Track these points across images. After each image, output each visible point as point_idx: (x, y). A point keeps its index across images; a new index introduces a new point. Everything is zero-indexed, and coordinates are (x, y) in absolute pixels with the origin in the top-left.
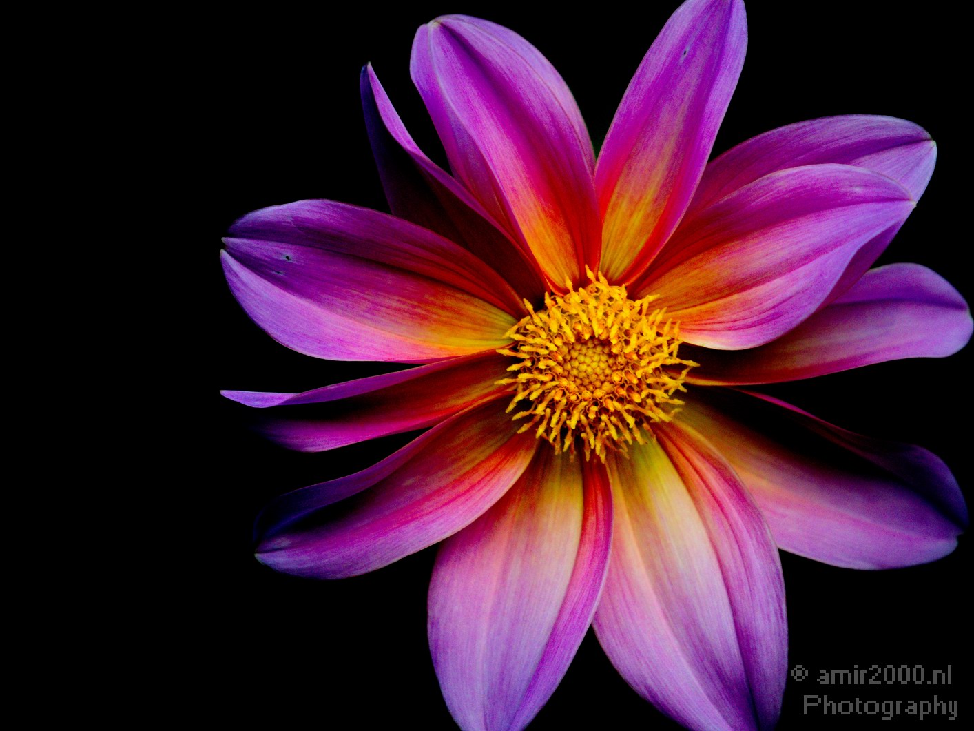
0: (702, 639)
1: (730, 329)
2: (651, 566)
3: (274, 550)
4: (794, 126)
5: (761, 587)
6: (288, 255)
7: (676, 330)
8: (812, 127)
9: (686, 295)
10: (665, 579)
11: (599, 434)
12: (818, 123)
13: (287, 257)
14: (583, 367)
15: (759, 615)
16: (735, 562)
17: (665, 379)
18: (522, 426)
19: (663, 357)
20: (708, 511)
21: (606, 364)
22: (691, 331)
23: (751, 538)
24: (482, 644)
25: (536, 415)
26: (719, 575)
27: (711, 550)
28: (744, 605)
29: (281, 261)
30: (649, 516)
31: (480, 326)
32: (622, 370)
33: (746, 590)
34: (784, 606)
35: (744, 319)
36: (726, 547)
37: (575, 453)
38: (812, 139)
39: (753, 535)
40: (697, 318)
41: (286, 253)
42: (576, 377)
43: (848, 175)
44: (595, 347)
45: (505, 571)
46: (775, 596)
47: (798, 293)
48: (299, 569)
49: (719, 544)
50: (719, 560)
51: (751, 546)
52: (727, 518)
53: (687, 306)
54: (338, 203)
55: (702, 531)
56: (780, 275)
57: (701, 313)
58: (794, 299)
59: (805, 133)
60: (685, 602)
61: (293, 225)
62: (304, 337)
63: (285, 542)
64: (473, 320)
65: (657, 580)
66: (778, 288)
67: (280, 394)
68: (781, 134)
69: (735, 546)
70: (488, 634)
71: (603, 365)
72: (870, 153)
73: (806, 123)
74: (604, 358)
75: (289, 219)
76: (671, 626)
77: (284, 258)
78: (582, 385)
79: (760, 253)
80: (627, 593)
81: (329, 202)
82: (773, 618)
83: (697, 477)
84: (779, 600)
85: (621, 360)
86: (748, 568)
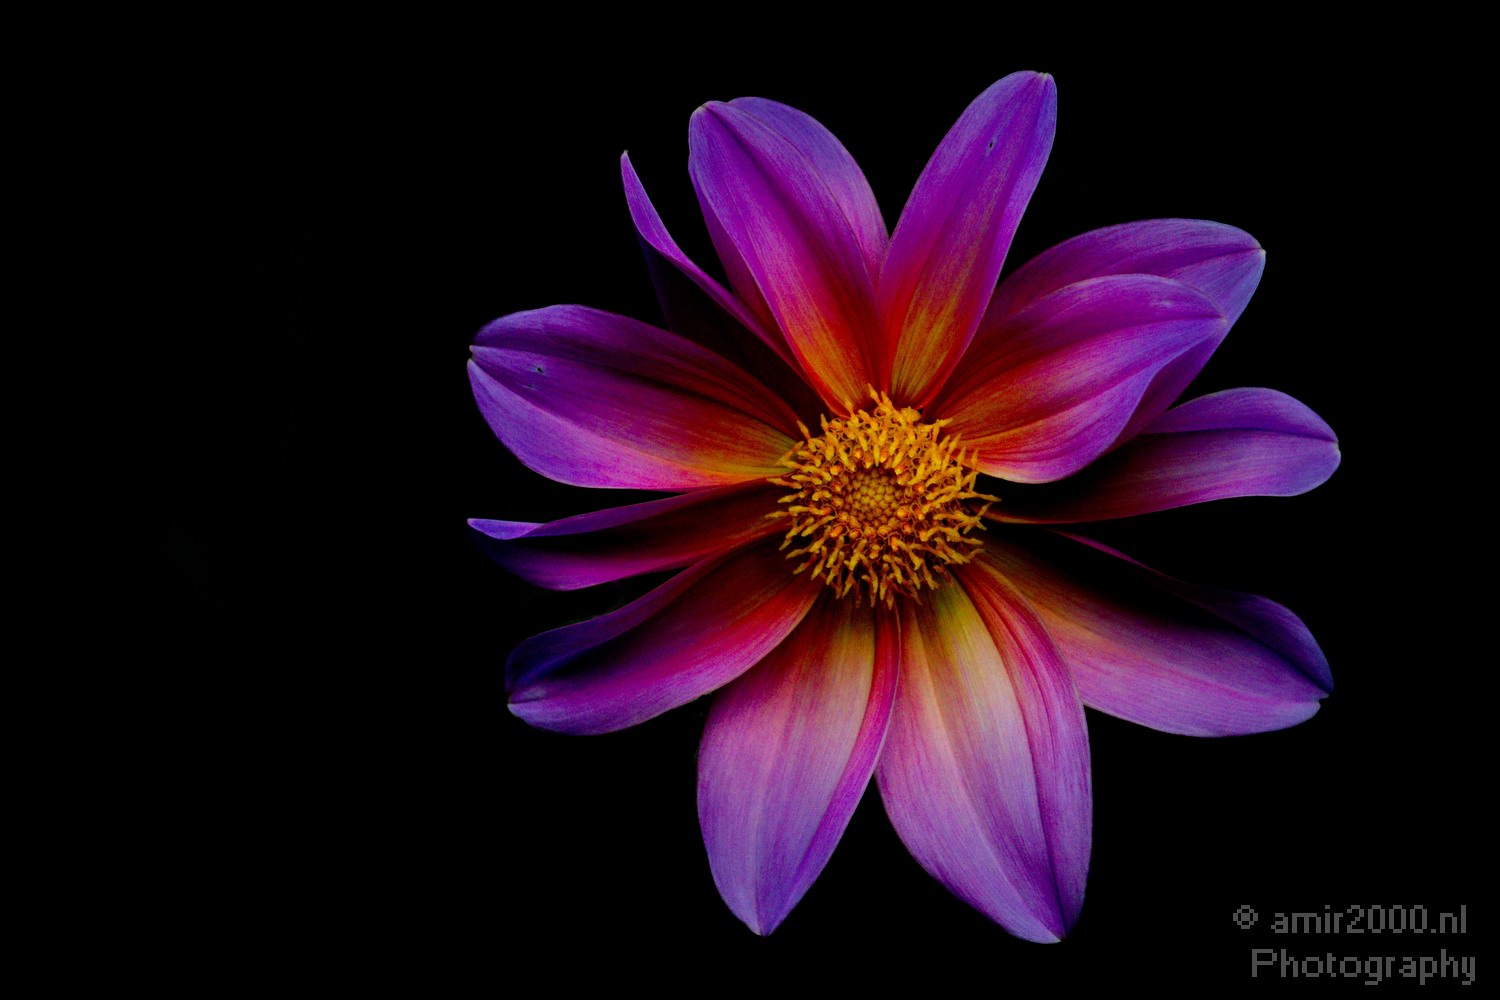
0: (1003, 811)
1: (1034, 459)
2: (951, 726)
3: (527, 701)
4: (1105, 230)
5: (1065, 754)
6: (539, 366)
7: (974, 459)
8: (1124, 232)
9: (987, 419)
10: (966, 742)
11: (884, 576)
12: (1133, 227)
13: (539, 369)
14: (866, 500)
15: (1061, 786)
16: (1041, 724)
17: (959, 515)
18: (798, 566)
19: (953, 491)
20: (1014, 665)
21: (892, 496)
22: (993, 461)
23: (1059, 700)
24: (756, 812)
25: (811, 554)
26: (1024, 739)
27: (1018, 711)
28: (1047, 772)
29: (533, 373)
30: (950, 671)
31: (757, 451)
32: (909, 504)
33: (1050, 756)
34: (1089, 776)
35: (1047, 448)
36: (1033, 706)
37: (860, 597)
38: (1124, 244)
39: (1061, 695)
40: (1000, 447)
41: (538, 365)
42: (859, 511)
43: (1156, 287)
44: (880, 477)
45: (787, 731)
46: (1080, 765)
47: (1099, 421)
48: (555, 723)
49: (1025, 704)
50: (1025, 723)
51: (1058, 707)
52: (1035, 674)
53: (988, 432)
54: (591, 310)
55: (1009, 688)
56: (1085, 399)
57: (1003, 441)
58: (1096, 427)
59: (1117, 238)
60: (986, 768)
61: (544, 333)
62: (552, 460)
63: (540, 692)
64: (752, 445)
65: (958, 743)
66: (1083, 414)
67: (523, 524)
68: (1092, 238)
69: (1043, 707)
70: (764, 801)
71: (888, 498)
72: (1191, 263)
73: (1118, 227)
74: (890, 490)
75: (540, 326)
76: (970, 796)
77: (536, 370)
78: (866, 520)
79: (1067, 373)
80: (923, 757)
81: (582, 307)
82: (1076, 789)
83: (1004, 627)
84: (1084, 768)
85: (908, 493)
86: (1053, 730)
